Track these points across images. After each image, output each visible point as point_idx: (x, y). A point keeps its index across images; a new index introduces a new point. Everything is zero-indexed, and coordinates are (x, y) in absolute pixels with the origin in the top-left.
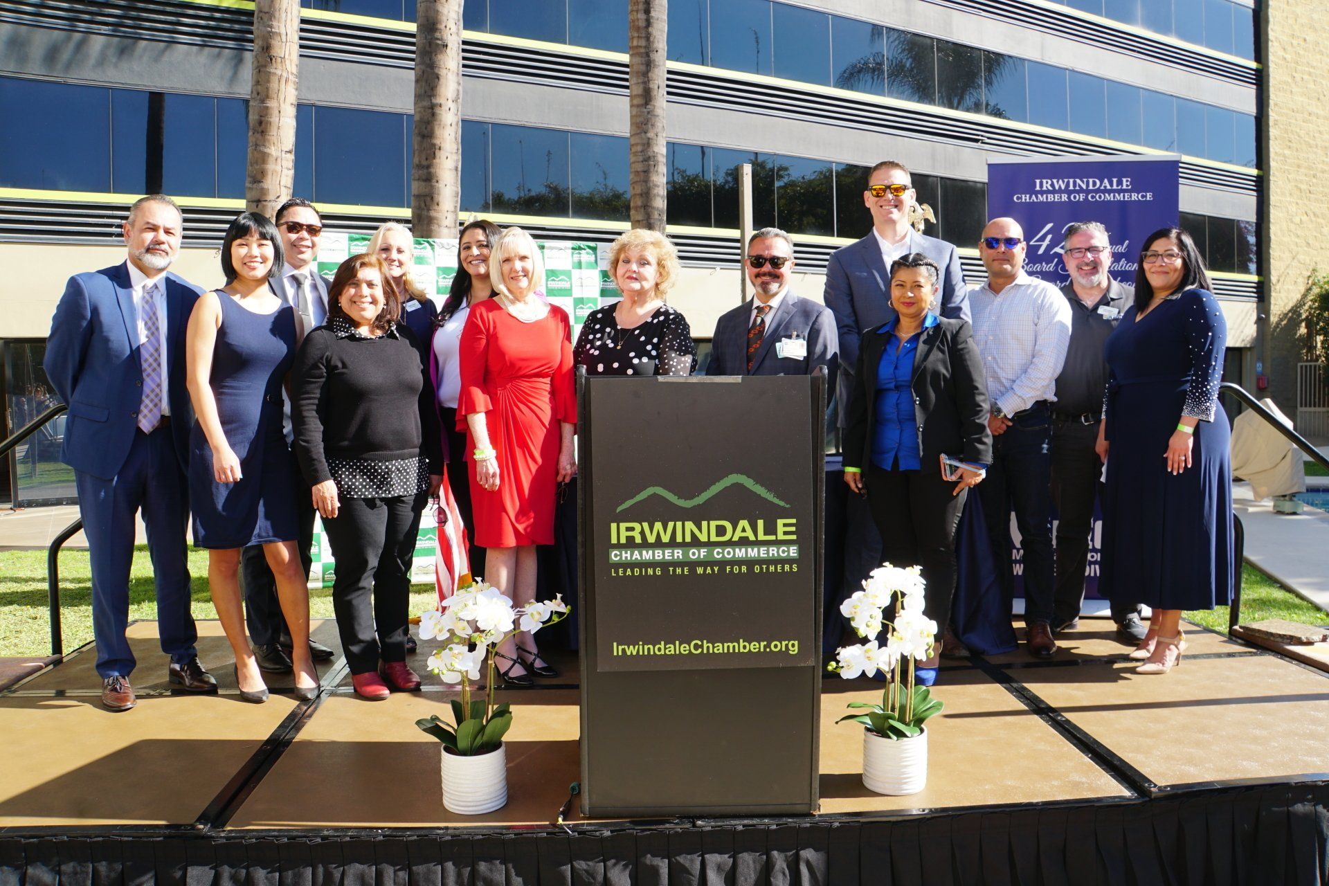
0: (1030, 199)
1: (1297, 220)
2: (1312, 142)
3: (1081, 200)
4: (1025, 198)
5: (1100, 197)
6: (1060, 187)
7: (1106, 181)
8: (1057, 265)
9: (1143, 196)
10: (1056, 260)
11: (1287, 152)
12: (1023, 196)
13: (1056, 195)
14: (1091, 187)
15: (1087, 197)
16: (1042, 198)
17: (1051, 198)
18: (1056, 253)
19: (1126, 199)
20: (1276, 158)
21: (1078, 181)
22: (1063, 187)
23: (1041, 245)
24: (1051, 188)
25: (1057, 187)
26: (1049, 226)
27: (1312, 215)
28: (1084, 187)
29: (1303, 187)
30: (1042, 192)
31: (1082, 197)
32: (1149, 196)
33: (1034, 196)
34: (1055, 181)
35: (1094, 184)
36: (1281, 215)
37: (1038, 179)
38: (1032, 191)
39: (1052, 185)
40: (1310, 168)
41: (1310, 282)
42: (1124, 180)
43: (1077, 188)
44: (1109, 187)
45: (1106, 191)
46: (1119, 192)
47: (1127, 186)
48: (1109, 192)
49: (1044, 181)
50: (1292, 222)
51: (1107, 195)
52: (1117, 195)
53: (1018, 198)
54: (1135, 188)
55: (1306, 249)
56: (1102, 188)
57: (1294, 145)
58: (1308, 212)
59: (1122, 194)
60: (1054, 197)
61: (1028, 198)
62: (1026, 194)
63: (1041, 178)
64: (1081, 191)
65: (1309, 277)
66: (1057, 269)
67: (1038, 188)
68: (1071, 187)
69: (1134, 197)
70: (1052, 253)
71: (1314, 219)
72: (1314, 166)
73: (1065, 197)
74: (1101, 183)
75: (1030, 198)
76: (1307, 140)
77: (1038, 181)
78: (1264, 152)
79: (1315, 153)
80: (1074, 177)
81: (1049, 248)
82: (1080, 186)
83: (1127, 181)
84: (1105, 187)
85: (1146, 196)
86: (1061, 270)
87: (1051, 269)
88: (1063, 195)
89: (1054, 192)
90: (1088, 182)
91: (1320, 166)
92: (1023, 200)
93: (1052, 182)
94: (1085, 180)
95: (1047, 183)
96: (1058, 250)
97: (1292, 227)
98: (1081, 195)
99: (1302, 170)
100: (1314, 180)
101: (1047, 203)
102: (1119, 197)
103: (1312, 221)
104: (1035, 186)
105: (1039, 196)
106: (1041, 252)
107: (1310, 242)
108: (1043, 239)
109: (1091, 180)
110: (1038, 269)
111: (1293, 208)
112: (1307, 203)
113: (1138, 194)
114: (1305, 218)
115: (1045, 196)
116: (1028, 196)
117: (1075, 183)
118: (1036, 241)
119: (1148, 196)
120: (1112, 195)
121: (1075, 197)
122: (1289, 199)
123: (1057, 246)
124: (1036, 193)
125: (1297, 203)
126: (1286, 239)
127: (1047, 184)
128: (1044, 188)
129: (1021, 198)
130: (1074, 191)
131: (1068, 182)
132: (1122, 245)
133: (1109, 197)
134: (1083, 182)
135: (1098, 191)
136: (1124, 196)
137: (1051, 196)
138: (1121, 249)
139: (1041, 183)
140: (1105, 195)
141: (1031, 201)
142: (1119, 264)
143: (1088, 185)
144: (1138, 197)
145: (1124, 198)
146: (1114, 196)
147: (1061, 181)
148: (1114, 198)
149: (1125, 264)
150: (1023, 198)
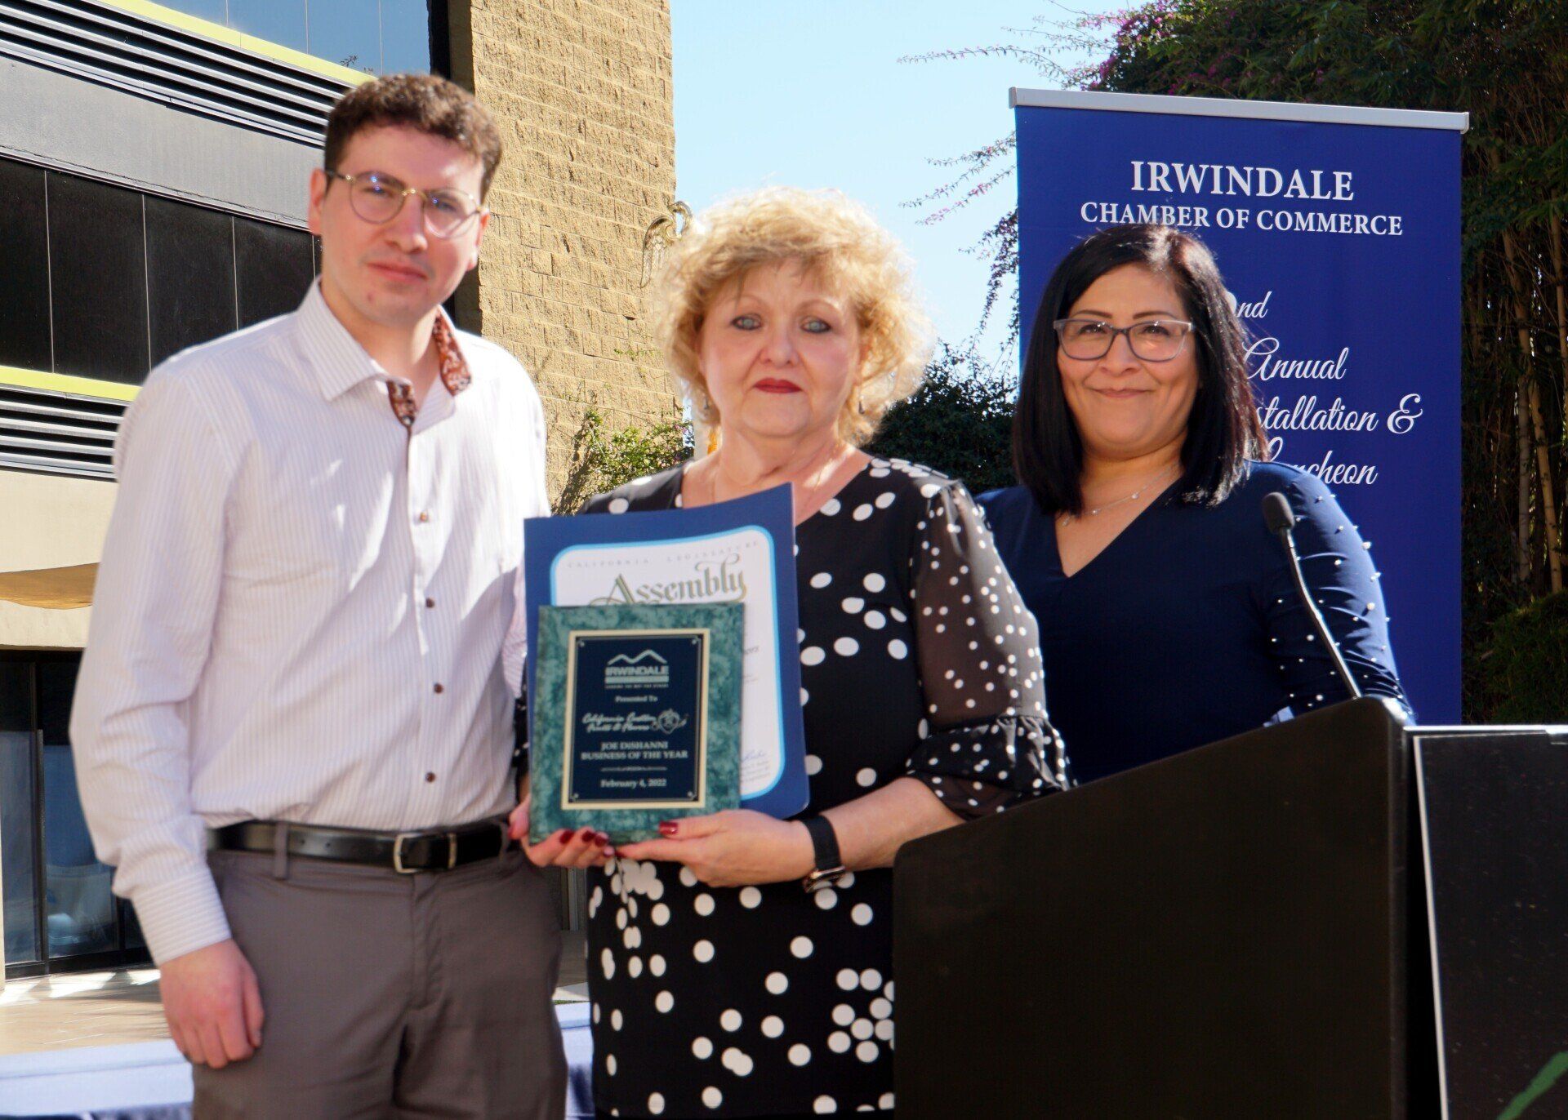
0: (1119, 217)
1: (543, 260)
2: (573, 23)
3: (1240, 226)
4: (1109, 213)
5: (1284, 221)
6: (1190, 185)
7: (1297, 175)
9: (1381, 225)
11: (513, 47)
12: (1104, 205)
13: (1181, 209)
14: (1262, 192)
15: (1253, 217)
16: (1148, 215)
19: (1343, 230)
20: (487, 62)
21: (1233, 171)
22: (1197, 187)
24: (1167, 188)
25: (1183, 187)
27: (578, 246)
28: (1247, 189)
29: (557, 158)
30: (1149, 199)
31: (1241, 218)
32: (1394, 225)
33: (1128, 208)
34: (1178, 167)
35: (1271, 182)
36: (504, 242)
37: (1137, 159)
38: (1125, 195)
39: (1172, 179)
40: (568, 103)
41: (582, 452)
42: (1339, 175)
43: (1231, 192)
44: (1303, 195)
45: (1296, 205)
46: (1330, 207)
47: (1346, 193)
48: (1307, 206)
49: (1153, 165)
50: (532, 266)
51: (1299, 215)
52: (1321, 216)
53: (1092, 212)
54: (1364, 200)
55: (567, 350)
56: (1288, 195)
57: (531, 27)
58: (569, 236)
59: (1333, 216)
60: (1177, 214)
61: (1114, 212)
62: (1109, 201)
63: (1146, 158)
64: (1239, 201)
65: (580, 436)
67: (1138, 186)
68: (1217, 190)
69: (1363, 225)
71: (582, 259)
72: (579, 96)
73: (1202, 217)
74: (1287, 180)
75: (1120, 212)
76: (560, 13)
77: (1138, 165)
78: (454, 42)
79: (581, 58)
80: (1224, 162)
82: (1236, 186)
83: (1345, 179)
84: (1296, 192)
85: (1387, 225)
88: (1197, 210)
89: (1176, 198)
90: (1255, 176)
91: (593, 97)
92: (1104, 220)
93: (1172, 171)
94: (1249, 169)
95: (1160, 171)
97: (534, 280)
98: (1240, 212)
99: (550, 107)
100: (581, 142)
102: (1328, 224)
103: (579, 266)
104: (1131, 182)
105: (1142, 208)
107: (578, 331)
109: (1262, 171)
111: (533, 224)
112: (567, 208)
113: (1370, 217)
114: (562, 256)
115: (1154, 208)
116: (1114, 206)
117: (1225, 174)
119: (1392, 225)
120: (1310, 216)
121: (1226, 218)
122: (521, 195)
124: (1136, 199)
125: (542, 209)
126: (518, 319)
128: (1154, 188)
129: (1099, 211)
130: (1224, 201)
131: (1210, 172)
132: (1336, 359)
133: (1304, 223)
134: (1244, 174)
135: (1278, 203)
136: (1338, 220)
137: (1168, 211)
138: (1332, 370)
139: (1146, 171)
140: (1294, 217)
141: (1122, 221)
142: (1329, 413)
143: (1255, 187)
144: (1368, 226)
145: (1338, 227)
146: (1316, 218)
147: (1192, 169)
148: (1316, 226)
149: (1341, 414)
150: (1104, 212)
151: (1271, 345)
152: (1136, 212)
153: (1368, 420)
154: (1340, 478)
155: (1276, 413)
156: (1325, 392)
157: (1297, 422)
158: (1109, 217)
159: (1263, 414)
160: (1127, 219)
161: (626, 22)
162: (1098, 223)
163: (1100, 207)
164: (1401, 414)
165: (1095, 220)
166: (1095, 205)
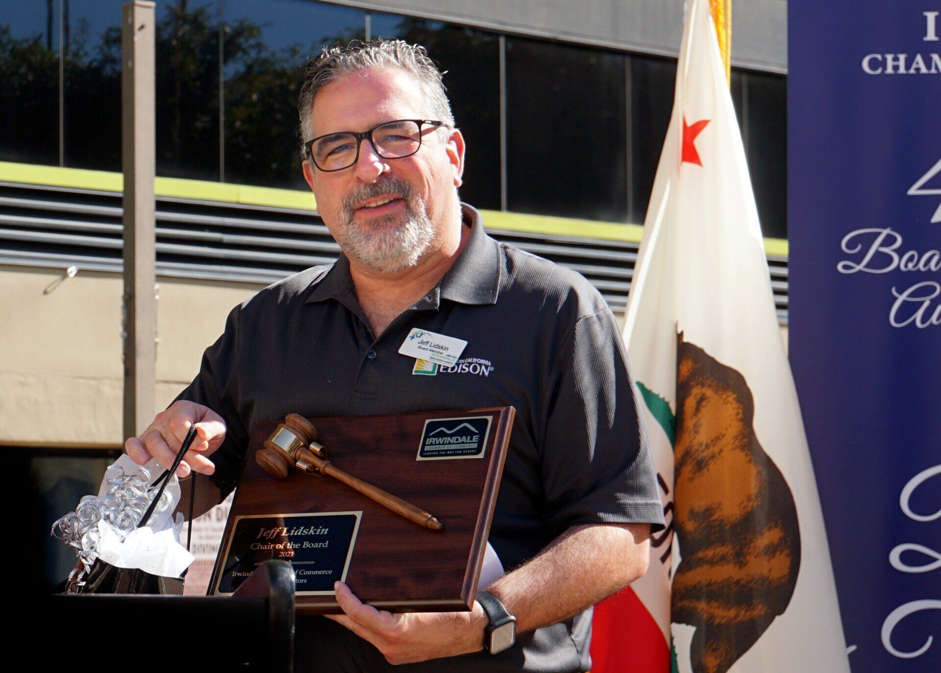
0: (908, 66)
4: (895, 64)
12: (889, 57)
33: (919, 58)
37: (931, 8)
38: (915, 46)
53: (873, 64)
61: (902, 63)
62: (896, 52)
67: (931, 36)
75: (908, 64)
77: (932, 16)
92: (890, 70)
104: (924, 34)
105: (936, 57)
110: (933, 267)
116: (902, 57)
118: (924, 187)
124: (928, 49)
129: (884, 64)
141: (912, 71)
150: (890, 63)
158: (896, 68)
160: (918, 69)
162: (883, 75)
163: (885, 60)
165: (879, 71)
166: (879, 57)
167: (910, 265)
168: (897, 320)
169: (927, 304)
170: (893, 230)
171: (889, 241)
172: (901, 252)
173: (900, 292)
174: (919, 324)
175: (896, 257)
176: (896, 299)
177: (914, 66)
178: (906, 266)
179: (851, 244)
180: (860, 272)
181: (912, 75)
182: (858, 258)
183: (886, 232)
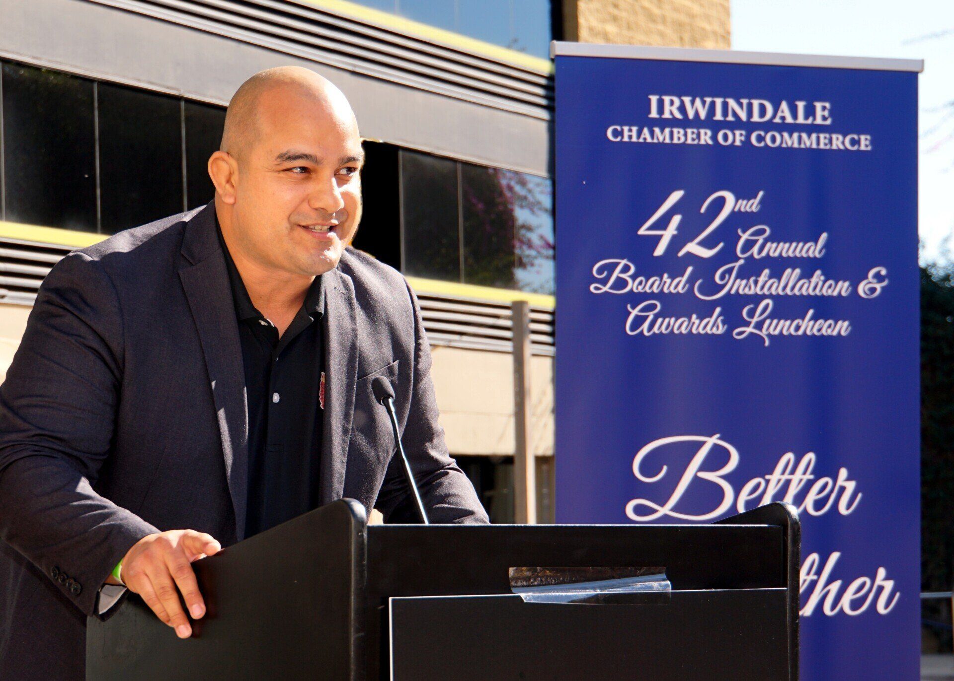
0: (638, 136)
3: (738, 143)
4: (630, 134)
5: (773, 139)
6: (697, 114)
7: (784, 105)
8: (691, 281)
9: (854, 142)
10: (690, 269)
12: (626, 128)
13: (689, 131)
14: (756, 118)
15: (748, 137)
16: (662, 136)
17: (679, 136)
18: (689, 254)
19: (822, 146)
21: (732, 103)
22: (703, 115)
23: (660, 237)
24: (678, 115)
25: (691, 115)
26: (676, 196)
28: (743, 116)
30: (663, 123)
31: (737, 137)
32: (865, 143)
33: (646, 131)
34: (687, 100)
35: (763, 111)
37: (654, 93)
38: (643, 121)
39: (682, 109)
42: (819, 105)
43: (730, 118)
44: (789, 120)
45: (783, 127)
46: (811, 129)
47: (824, 118)
48: (792, 129)
49: (667, 99)
51: (786, 135)
52: (804, 135)
53: (616, 133)
54: (839, 126)
56: (777, 120)
59: (814, 136)
60: (686, 135)
61: (634, 134)
62: (630, 124)
63: (661, 92)
64: (737, 124)
66: (691, 289)
67: (654, 114)
69: (839, 142)
70: (681, 254)
73: (706, 137)
74: (776, 109)
75: (639, 133)
77: (654, 99)
80: (725, 95)
81: (677, 242)
82: (735, 114)
83: (824, 108)
84: (783, 118)
85: (859, 142)
86: (701, 291)
87: (680, 289)
88: (702, 131)
89: (685, 123)
90: (750, 106)
92: (626, 139)
93: (682, 103)
94: (745, 101)
95: (672, 103)
96: (693, 247)
98: (737, 133)
101: (672, 145)
102: (810, 141)
104: (649, 112)
105: (657, 130)
106: (659, 251)
108: (663, 224)
109: (756, 103)
110: (655, 289)
113: (845, 136)
115: (667, 130)
116: (635, 129)
117: (725, 106)
118: (650, 228)
119: (863, 142)
120: (795, 135)
121: (726, 137)
123: (692, 240)
124: (652, 124)
127: (671, 109)
128: (667, 115)
129: (621, 133)
130: (725, 125)
131: (713, 104)
132: (816, 242)
133: (790, 141)
134: (741, 105)
135: (769, 126)
136: (818, 139)
137: (679, 132)
138: (814, 250)
139: (661, 104)
140: (782, 136)
141: (641, 140)
142: (810, 282)
143: (750, 114)
144: (843, 143)
145: (818, 143)
146: (800, 138)
147: (698, 102)
148: (800, 143)
149: (820, 284)
150: (626, 133)
151: (762, 232)
152: (652, 134)
153: (843, 288)
154: (819, 330)
155: (766, 282)
156: (808, 267)
157: (784, 288)
158: (630, 137)
159: (756, 282)
160: (645, 139)
161: (696, 9)
162: (621, 142)
163: (622, 130)
164: (870, 283)
165: (619, 139)
166: (619, 128)
167: (640, 288)
168: (632, 329)
169: (651, 317)
170: (629, 260)
171: (626, 269)
172: (634, 277)
173: (633, 308)
174: (646, 333)
175: (630, 281)
176: (630, 313)
177: (643, 136)
178: (637, 289)
179: (600, 271)
180: (606, 292)
181: (641, 143)
182: (604, 282)
183: (624, 262)
